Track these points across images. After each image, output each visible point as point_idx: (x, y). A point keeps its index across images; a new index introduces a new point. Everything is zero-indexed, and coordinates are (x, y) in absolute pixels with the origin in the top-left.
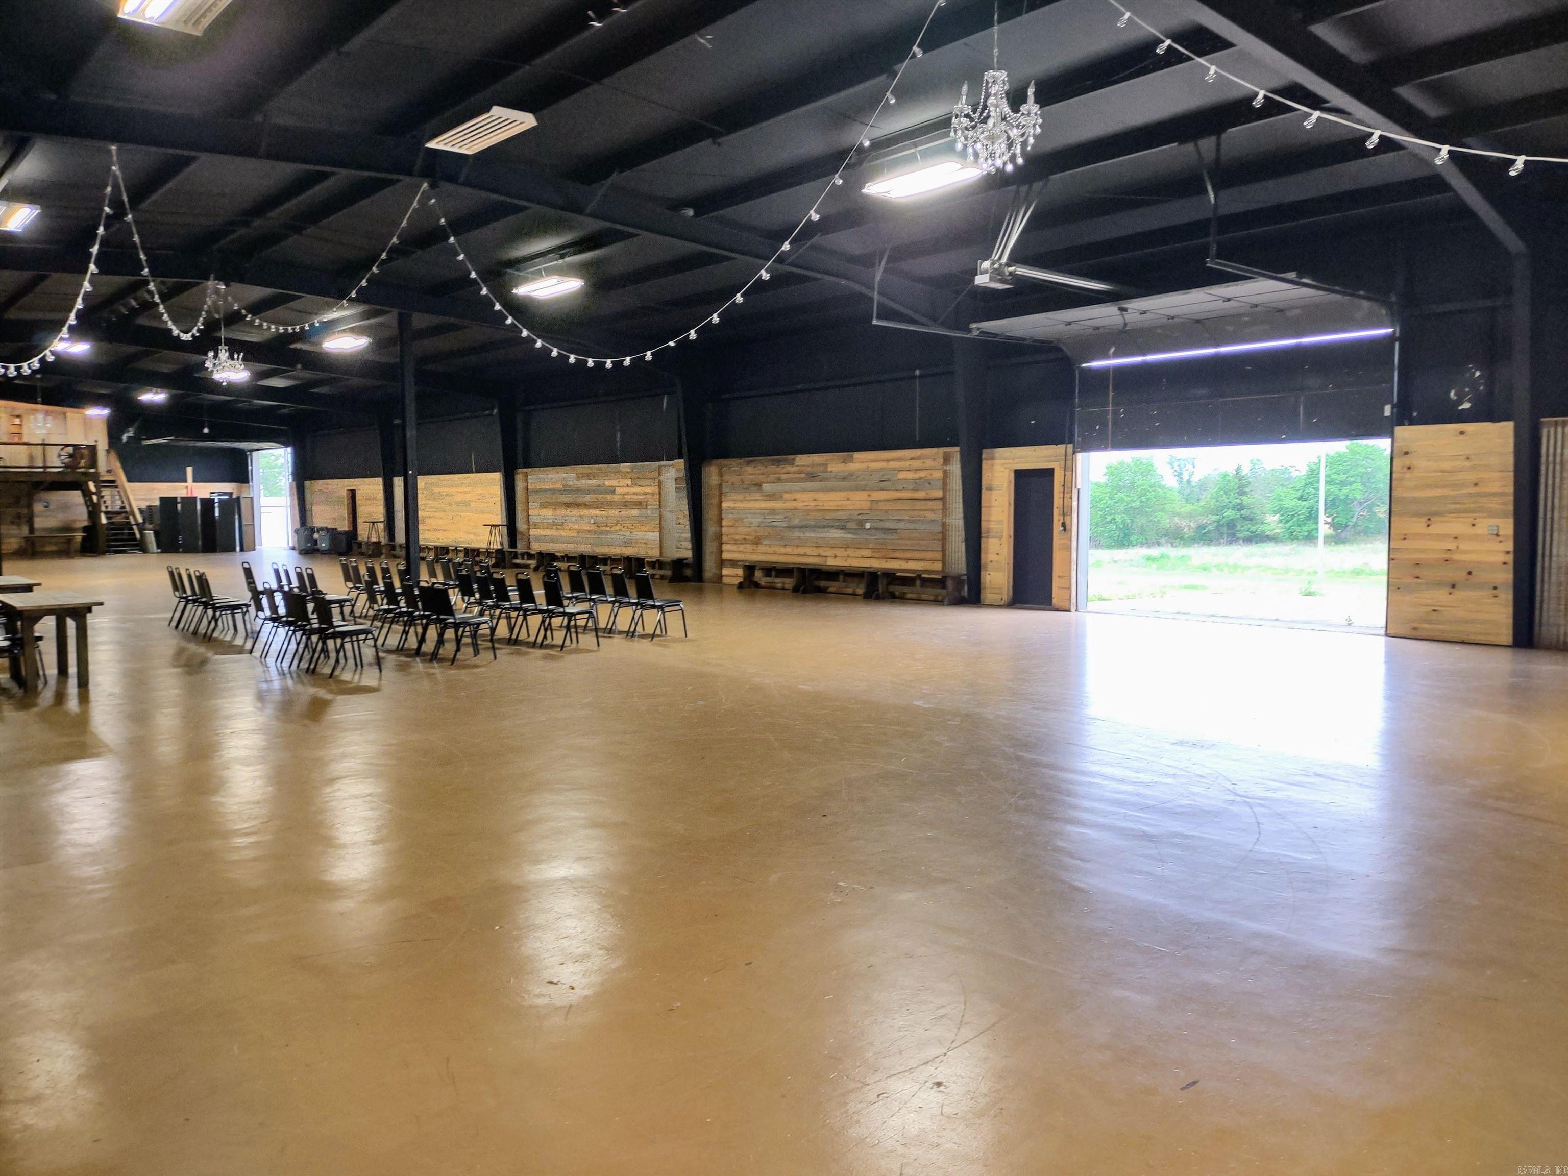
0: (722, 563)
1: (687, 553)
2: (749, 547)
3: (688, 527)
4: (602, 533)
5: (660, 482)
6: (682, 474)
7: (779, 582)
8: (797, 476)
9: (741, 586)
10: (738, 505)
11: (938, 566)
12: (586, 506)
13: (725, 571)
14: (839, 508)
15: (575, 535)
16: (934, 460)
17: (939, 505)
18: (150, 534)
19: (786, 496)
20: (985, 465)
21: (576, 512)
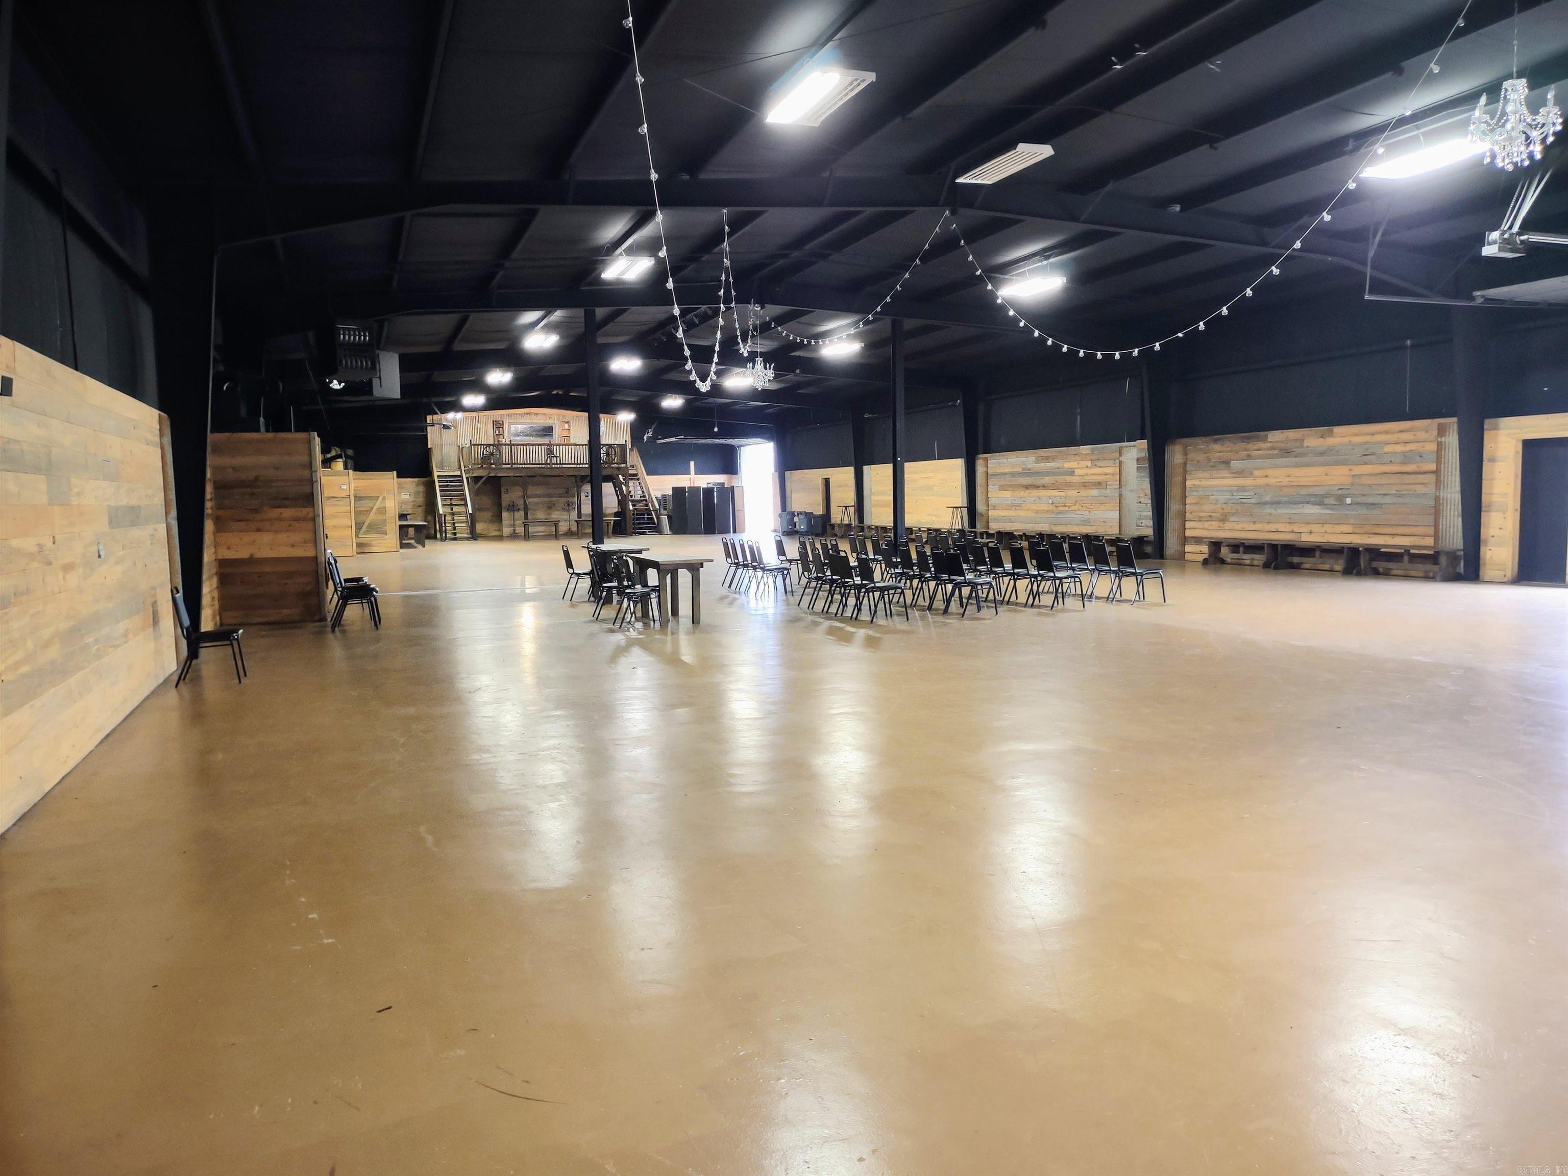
0: (1185, 540)
1: (1148, 531)
2: (1215, 524)
3: (1149, 505)
4: (1061, 513)
5: (1120, 463)
6: (1144, 454)
7: (1247, 558)
8: (1270, 452)
9: (1205, 562)
10: (1204, 483)
11: (1430, 542)
12: (1044, 487)
13: (1188, 548)
14: (1317, 484)
15: (1034, 515)
16: (1427, 432)
17: (1432, 478)
18: (665, 519)
19: (1256, 473)
20: (1488, 436)
21: (1035, 493)
